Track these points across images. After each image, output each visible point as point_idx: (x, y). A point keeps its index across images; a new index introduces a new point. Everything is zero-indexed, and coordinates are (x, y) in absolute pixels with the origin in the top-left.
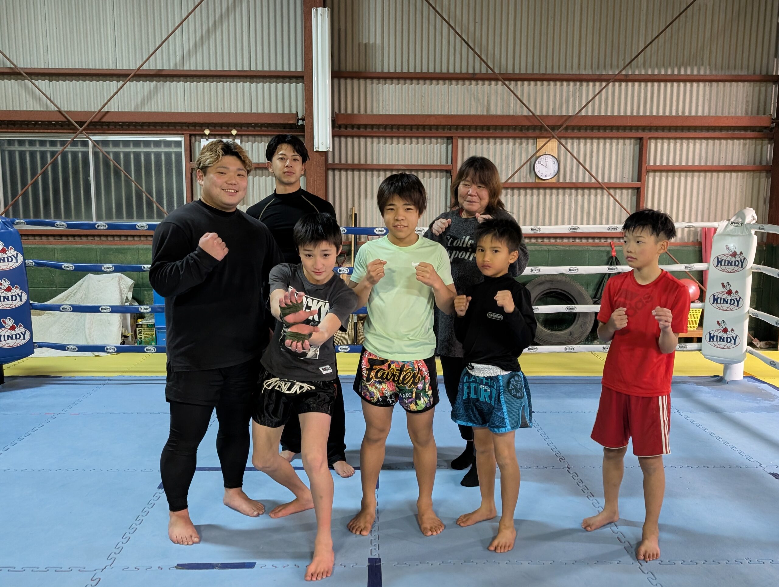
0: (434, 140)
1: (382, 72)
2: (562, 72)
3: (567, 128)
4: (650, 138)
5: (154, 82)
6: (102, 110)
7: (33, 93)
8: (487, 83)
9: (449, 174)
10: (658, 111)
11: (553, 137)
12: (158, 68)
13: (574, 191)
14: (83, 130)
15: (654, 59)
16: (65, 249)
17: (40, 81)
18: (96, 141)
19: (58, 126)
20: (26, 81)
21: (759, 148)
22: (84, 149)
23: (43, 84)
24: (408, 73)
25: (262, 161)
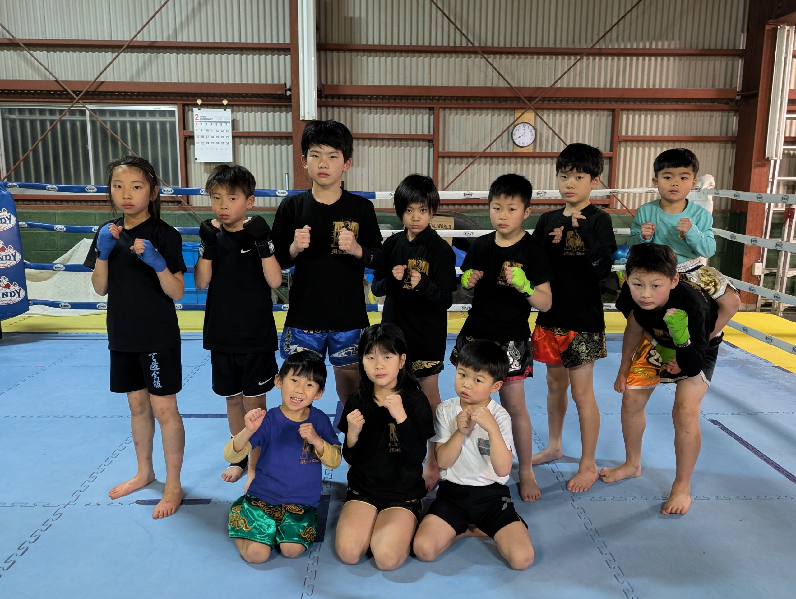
0: (417, 111)
1: (367, 45)
3: (543, 99)
4: (622, 110)
5: (148, 54)
6: (98, 80)
7: (32, 64)
8: (467, 55)
9: (431, 144)
11: (530, 108)
12: (152, 40)
13: (549, 160)
14: (80, 99)
15: (627, 33)
16: (65, 214)
17: (38, 52)
18: (92, 110)
19: (56, 96)
20: (25, 51)
21: (725, 119)
22: (82, 118)
23: (41, 55)
24: (392, 45)
25: (252, 130)
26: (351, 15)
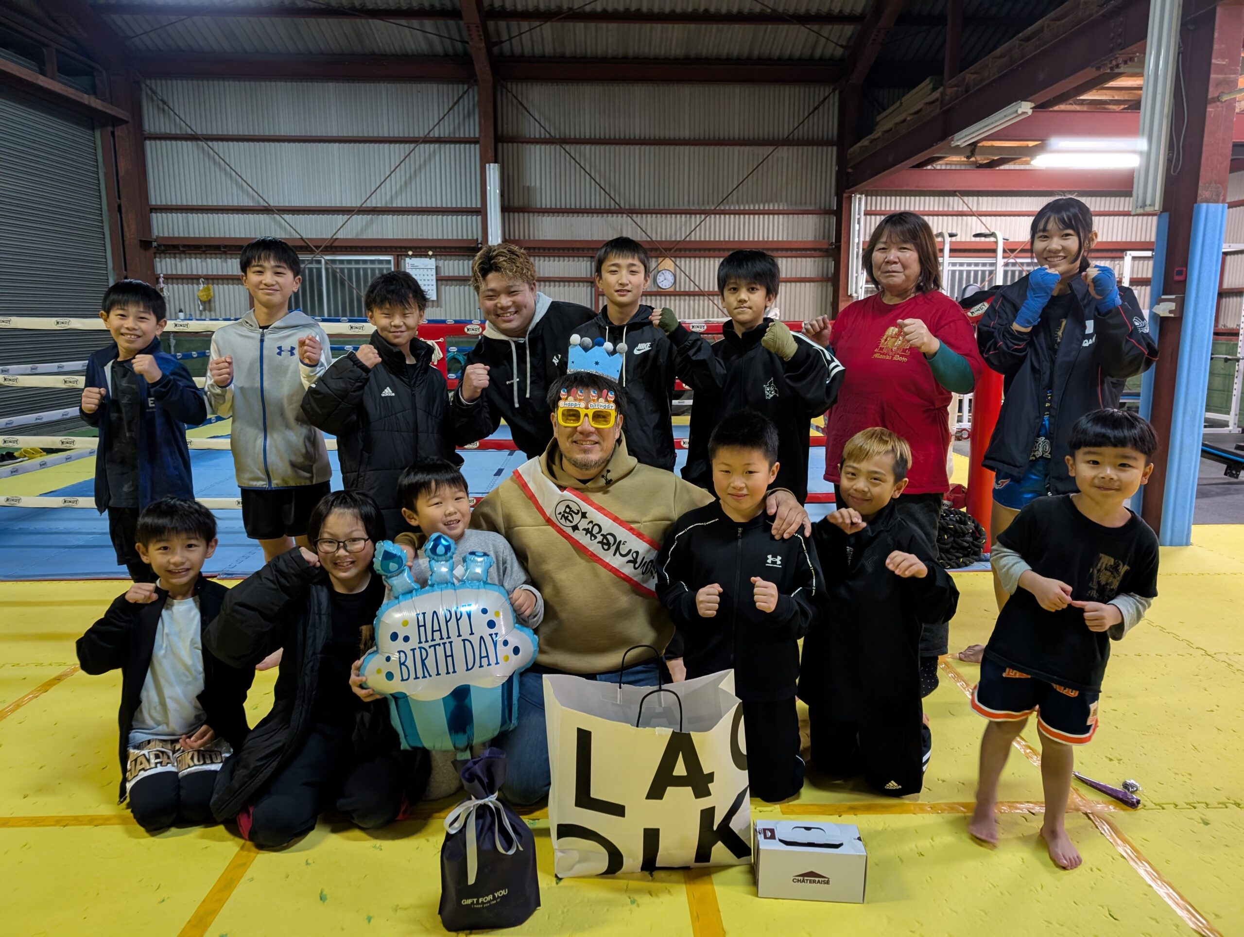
0: (581, 259)
1: (541, 208)
2: (676, 207)
3: (679, 249)
5: (371, 216)
6: (335, 237)
7: (280, 225)
8: (620, 215)
10: (749, 237)
11: (669, 257)
12: (375, 206)
13: (687, 298)
14: (319, 252)
15: (745, 197)
17: (286, 215)
18: (327, 262)
20: (277, 215)
21: (825, 264)
22: (318, 266)
23: (287, 217)
24: (561, 208)
25: (451, 274)
26: (528, 184)
